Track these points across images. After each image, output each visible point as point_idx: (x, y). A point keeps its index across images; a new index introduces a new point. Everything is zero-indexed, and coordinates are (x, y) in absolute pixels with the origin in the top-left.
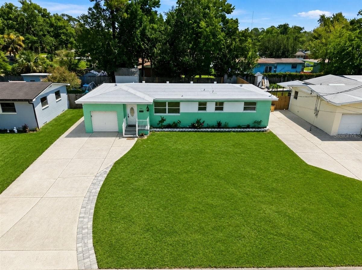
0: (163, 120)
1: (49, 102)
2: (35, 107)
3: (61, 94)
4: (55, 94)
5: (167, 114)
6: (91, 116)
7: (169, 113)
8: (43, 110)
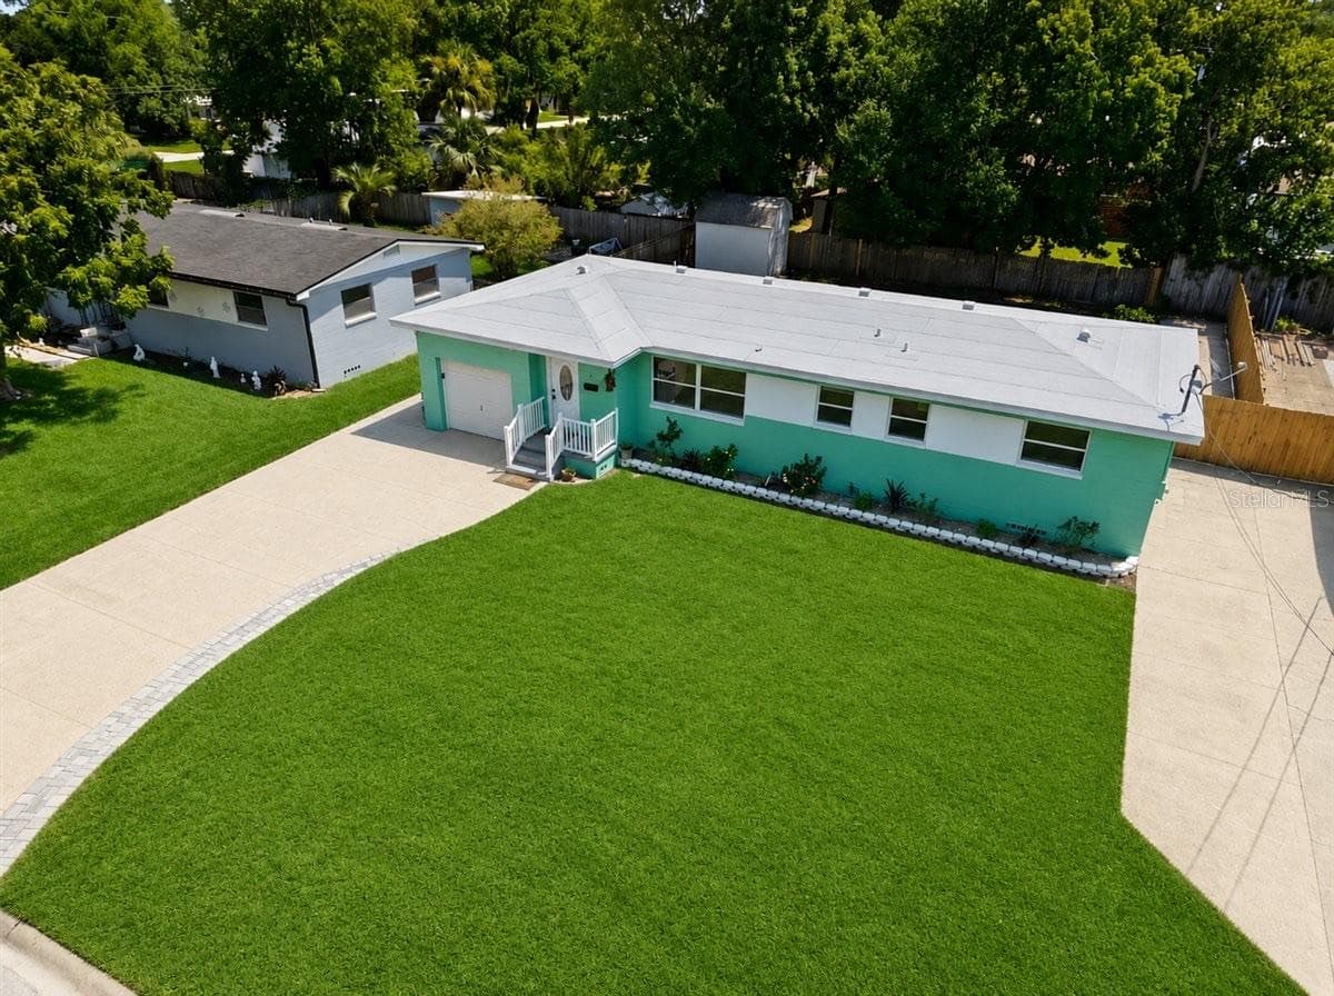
0: (673, 432)
1: (377, 305)
2: (313, 320)
3: (440, 279)
4: (411, 279)
5: (696, 412)
6: (443, 376)
7: (702, 407)
8: (348, 327)
